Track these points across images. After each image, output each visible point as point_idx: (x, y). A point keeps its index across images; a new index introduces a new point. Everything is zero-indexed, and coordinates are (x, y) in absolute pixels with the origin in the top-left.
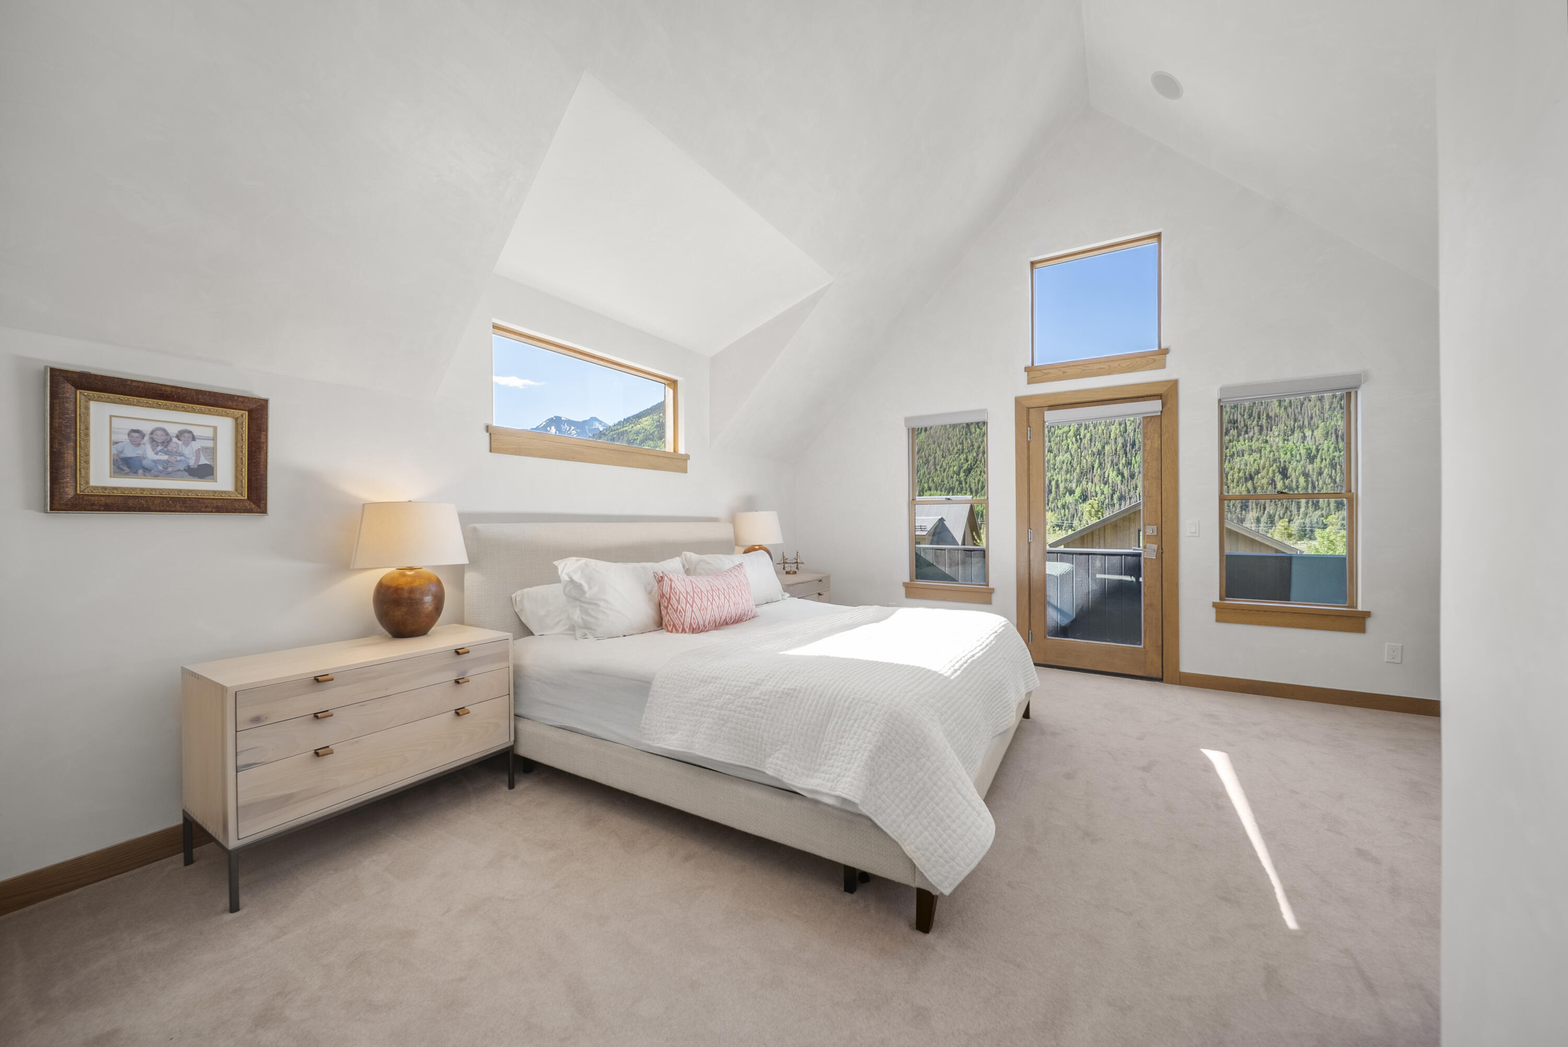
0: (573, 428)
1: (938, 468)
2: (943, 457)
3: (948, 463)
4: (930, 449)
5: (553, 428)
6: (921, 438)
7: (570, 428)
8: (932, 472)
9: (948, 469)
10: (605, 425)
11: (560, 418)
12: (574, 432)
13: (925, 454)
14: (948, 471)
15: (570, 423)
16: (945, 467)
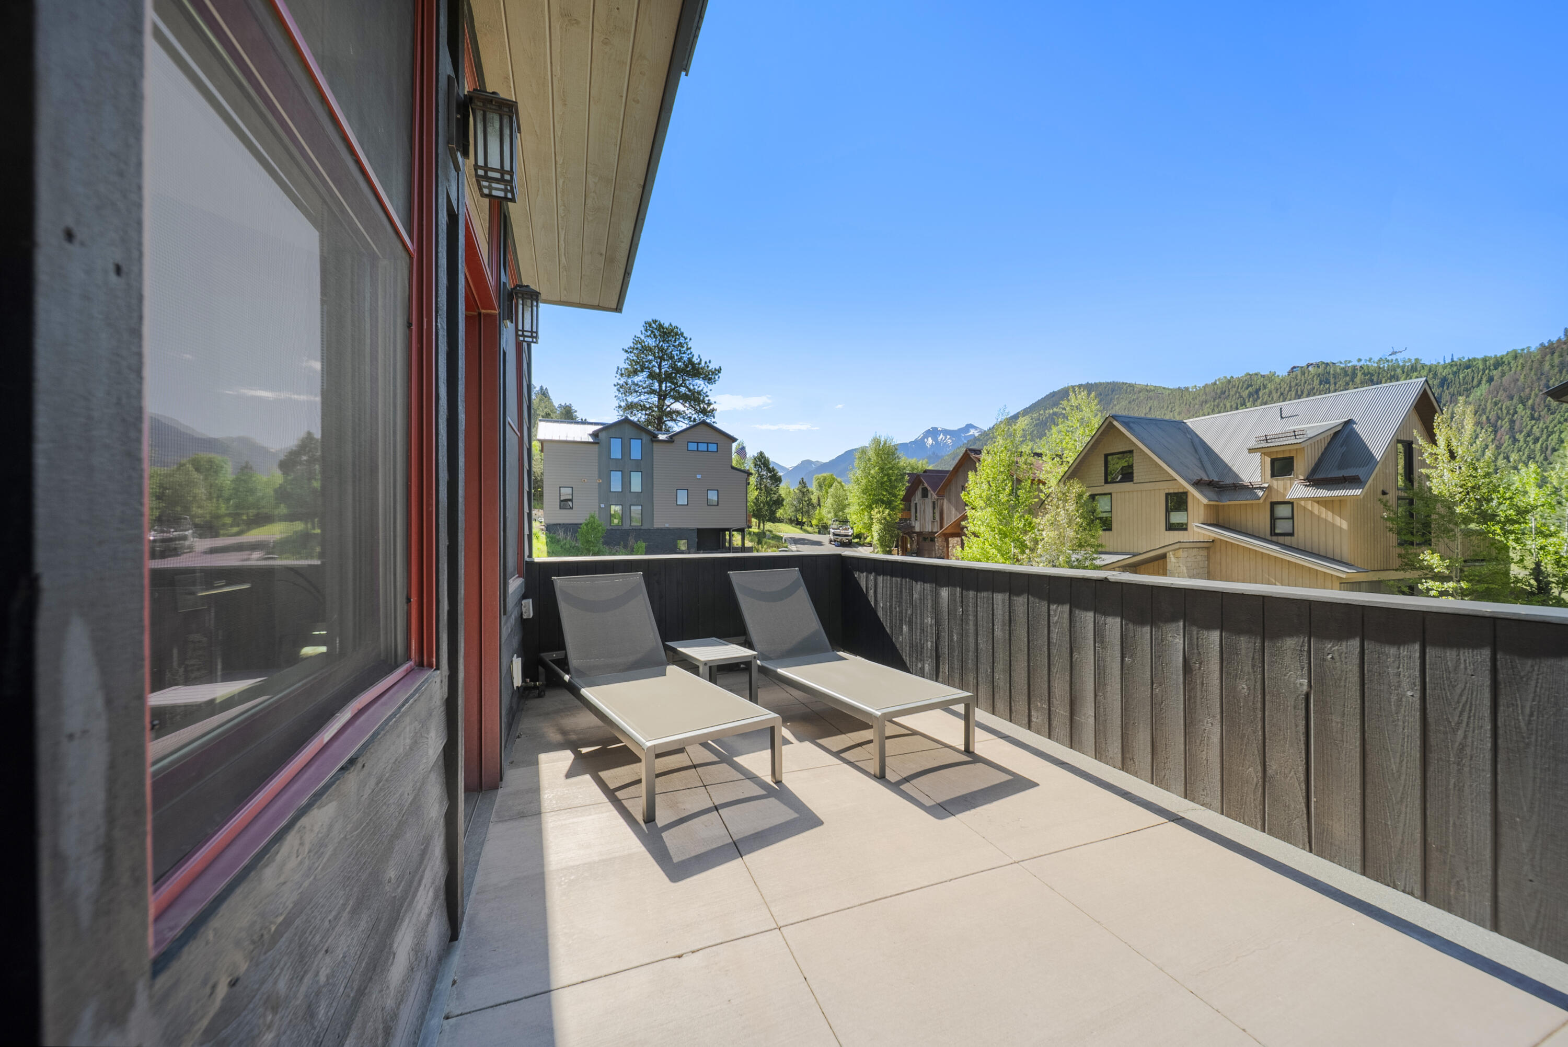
0: (948, 437)
1: (1520, 437)
2: (1532, 418)
3: (1547, 427)
4: (1501, 409)
5: (930, 439)
6: (1478, 394)
7: (946, 438)
8: (1505, 445)
9: (1544, 437)
10: (981, 430)
11: (937, 428)
12: (950, 441)
13: (1488, 418)
14: (1547, 440)
15: (946, 432)
16: (1538, 434)
